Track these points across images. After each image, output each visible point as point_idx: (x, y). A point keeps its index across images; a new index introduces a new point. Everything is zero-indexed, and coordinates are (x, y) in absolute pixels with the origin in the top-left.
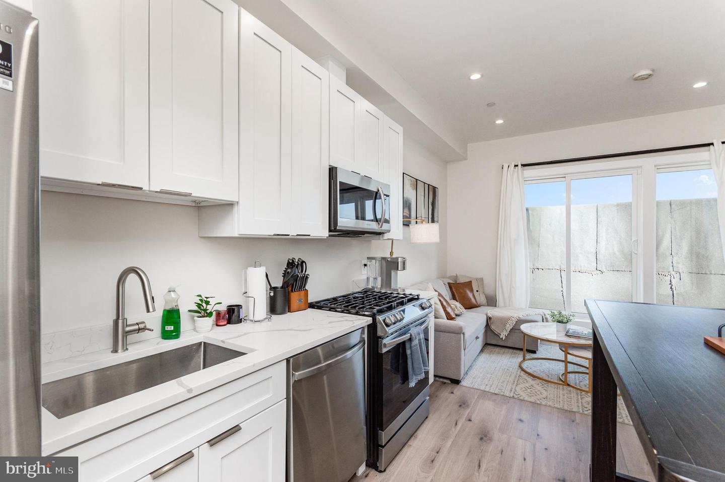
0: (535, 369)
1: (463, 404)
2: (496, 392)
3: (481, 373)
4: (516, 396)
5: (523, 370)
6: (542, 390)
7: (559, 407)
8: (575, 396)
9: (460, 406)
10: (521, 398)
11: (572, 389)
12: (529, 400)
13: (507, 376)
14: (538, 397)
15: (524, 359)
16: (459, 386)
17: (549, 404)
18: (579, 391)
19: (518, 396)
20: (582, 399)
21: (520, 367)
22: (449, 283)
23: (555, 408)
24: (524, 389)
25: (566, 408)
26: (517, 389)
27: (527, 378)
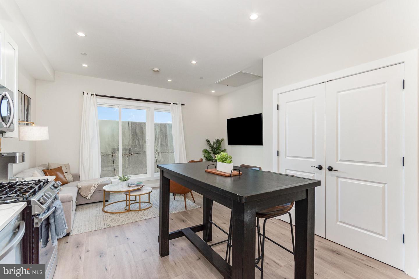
0: (112, 209)
1: (78, 245)
2: (96, 230)
3: (81, 223)
4: (109, 227)
5: (105, 212)
6: (120, 218)
7: (131, 222)
8: (135, 215)
9: (77, 247)
10: (112, 226)
11: (132, 212)
12: (116, 225)
13: (98, 218)
14: (119, 222)
15: (104, 206)
16: (70, 237)
17: (126, 223)
18: (136, 212)
19: (110, 226)
20: (138, 214)
21: (103, 211)
22: (43, 170)
23: (129, 223)
24: (111, 221)
25: (134, 221)
26: (108, 223)
27: (109, 215)
